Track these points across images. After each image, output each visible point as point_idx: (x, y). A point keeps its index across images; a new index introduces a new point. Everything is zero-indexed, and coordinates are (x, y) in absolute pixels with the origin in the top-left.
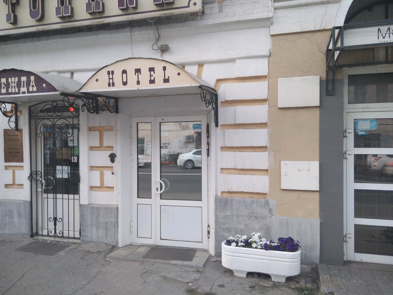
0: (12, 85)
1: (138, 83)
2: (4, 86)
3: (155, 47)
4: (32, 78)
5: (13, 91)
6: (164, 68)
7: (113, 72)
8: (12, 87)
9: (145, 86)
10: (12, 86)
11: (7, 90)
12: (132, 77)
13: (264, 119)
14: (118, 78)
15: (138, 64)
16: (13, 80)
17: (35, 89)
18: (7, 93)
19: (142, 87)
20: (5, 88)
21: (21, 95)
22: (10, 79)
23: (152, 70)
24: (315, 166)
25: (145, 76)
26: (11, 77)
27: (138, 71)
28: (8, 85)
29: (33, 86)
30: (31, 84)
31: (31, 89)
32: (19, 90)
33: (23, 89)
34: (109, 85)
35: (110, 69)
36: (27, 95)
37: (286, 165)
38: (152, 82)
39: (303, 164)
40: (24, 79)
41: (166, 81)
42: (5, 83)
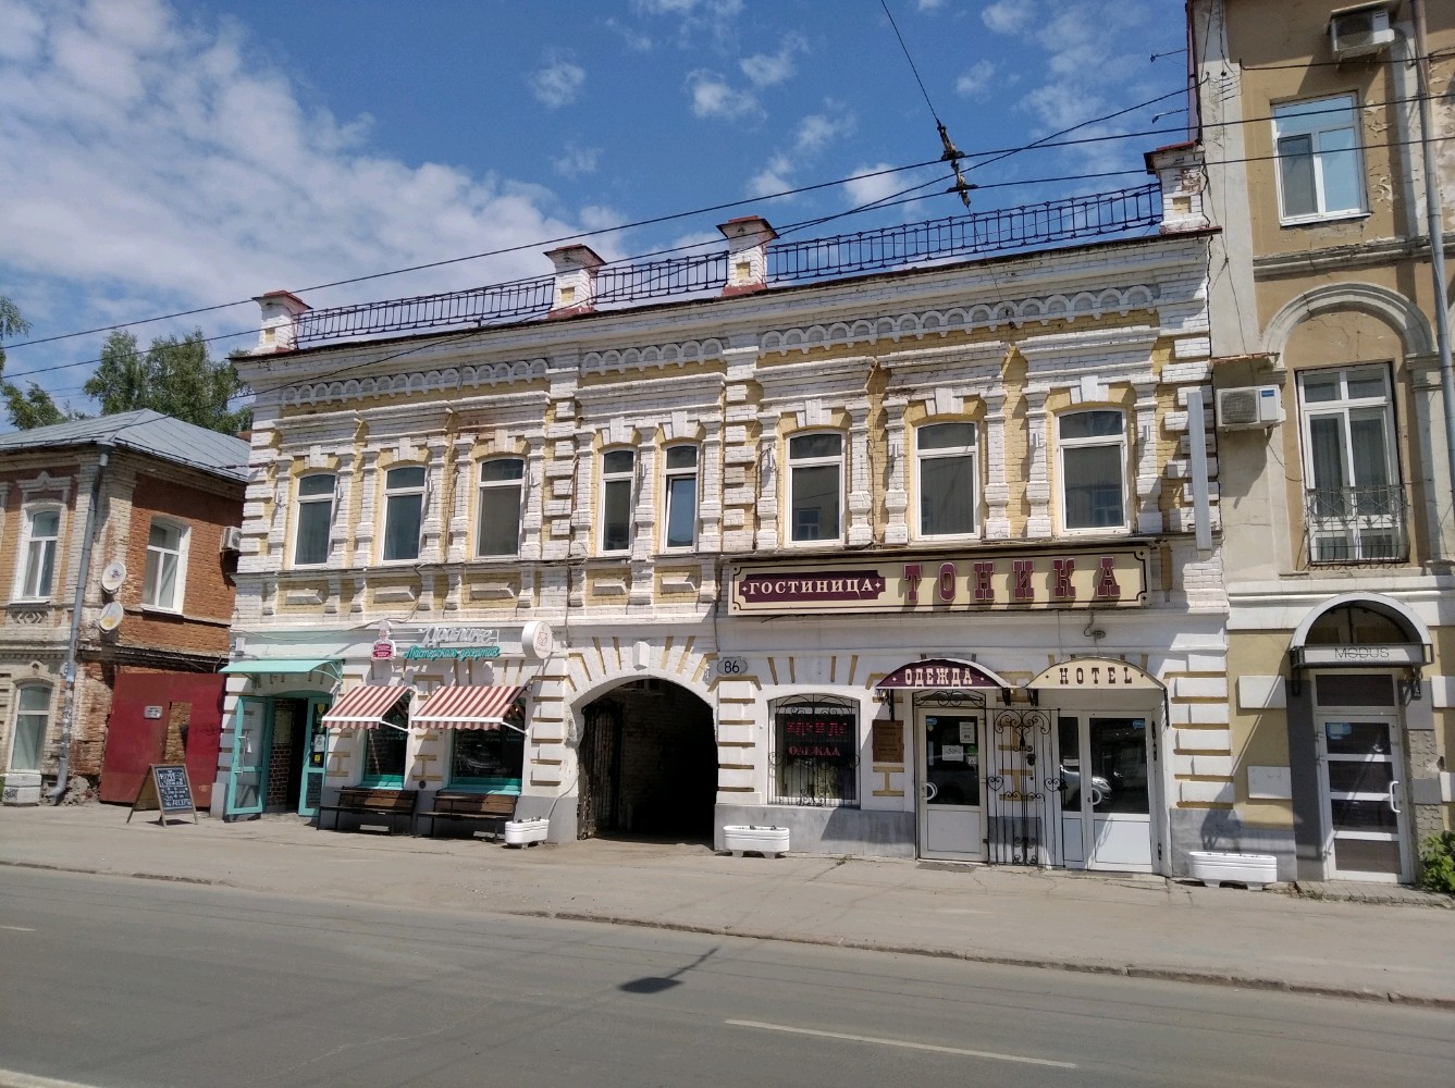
0: (941, 676)
1: (1096, 682)
2: (930, 676)
3: (1088, 633)
4: (967, 672)
5: (943, 683)
6: (1126, 670)
7: (1066, 670)
8: (941, 679)
9: (1104, 684)
11: (935, 681)
12: (1089, 677)
13: (1225, 720)
14: (1072, 675)
15: (1095, 664)
16: (942, 671)
17: (970, 682)
18: (935, 684)
19: (1098, 686)
20: (932, 679)
21: (953, 688)
22: (938, 670)
23: (1111, 670)
24: (1286, 772)
25: (1103, 676)
26: (940, 668)
27: (1095, 670)
28: (935, 676)
29: (968, 679)
30: (966, 677)
31: (965, 682)
32: (950, 682)
33: (954, 682)
34: (1062, 682)
35: (1063, 667)
36: (960, 687)
37: (1253, 771)
38: (1112, 682)
39: (1273, 770)
40: (956, 671)
41: (1128, 681)
42: (933, 674)
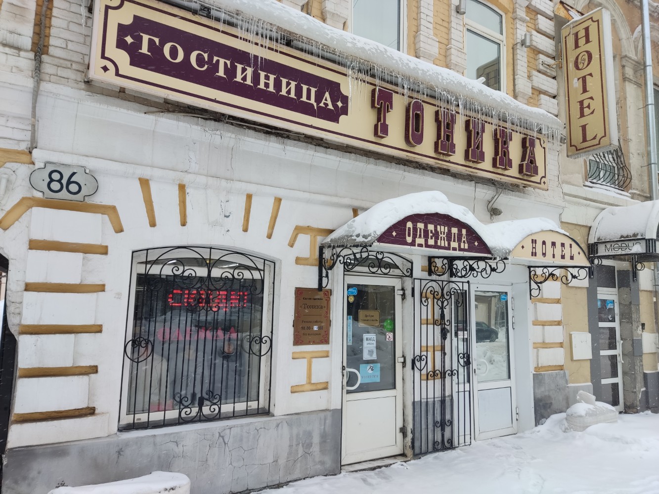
0: (441, 235)
1: (554, 256)
2: (432, 235)
3: (489, 209)
4: (464, 231)
5: (443, 245)
6: (571, 246)
7: (535, 242)
8: (441, 240)
9: (558, 260)
10: (441, 237)
11: (436, 242)
16: (442, 229)
17: (466, 247)
18: (436, 246)
19: (556, 261)
20: (433, 238)
21: (451, 251)
22: (438, 227)
26: (440, 225)
28: (436, 235)
29: (464, 242)
30: (463, 239)
31: (462, 244)
32: (449, 244)
33: (454, 244)
34: (533, 254)
35: (533, 237)
36: (457, 252)
38: (563, 257)
40: (455, 230)
41: (572, 258)
42: (433, 232)
